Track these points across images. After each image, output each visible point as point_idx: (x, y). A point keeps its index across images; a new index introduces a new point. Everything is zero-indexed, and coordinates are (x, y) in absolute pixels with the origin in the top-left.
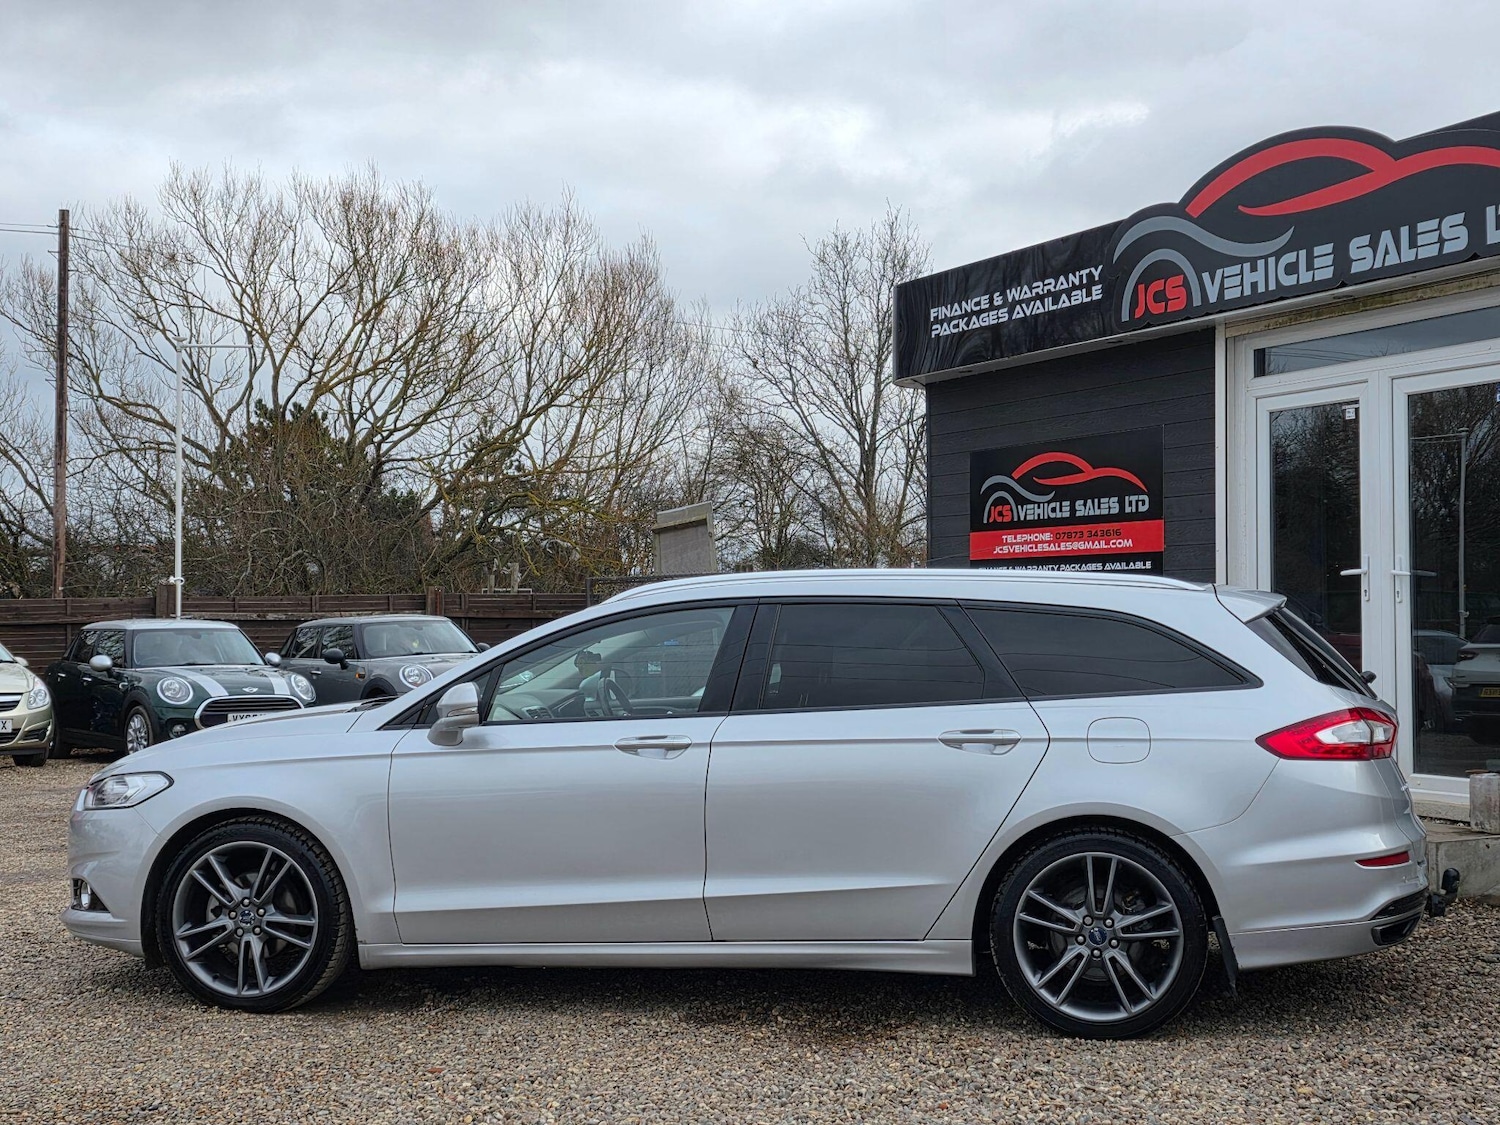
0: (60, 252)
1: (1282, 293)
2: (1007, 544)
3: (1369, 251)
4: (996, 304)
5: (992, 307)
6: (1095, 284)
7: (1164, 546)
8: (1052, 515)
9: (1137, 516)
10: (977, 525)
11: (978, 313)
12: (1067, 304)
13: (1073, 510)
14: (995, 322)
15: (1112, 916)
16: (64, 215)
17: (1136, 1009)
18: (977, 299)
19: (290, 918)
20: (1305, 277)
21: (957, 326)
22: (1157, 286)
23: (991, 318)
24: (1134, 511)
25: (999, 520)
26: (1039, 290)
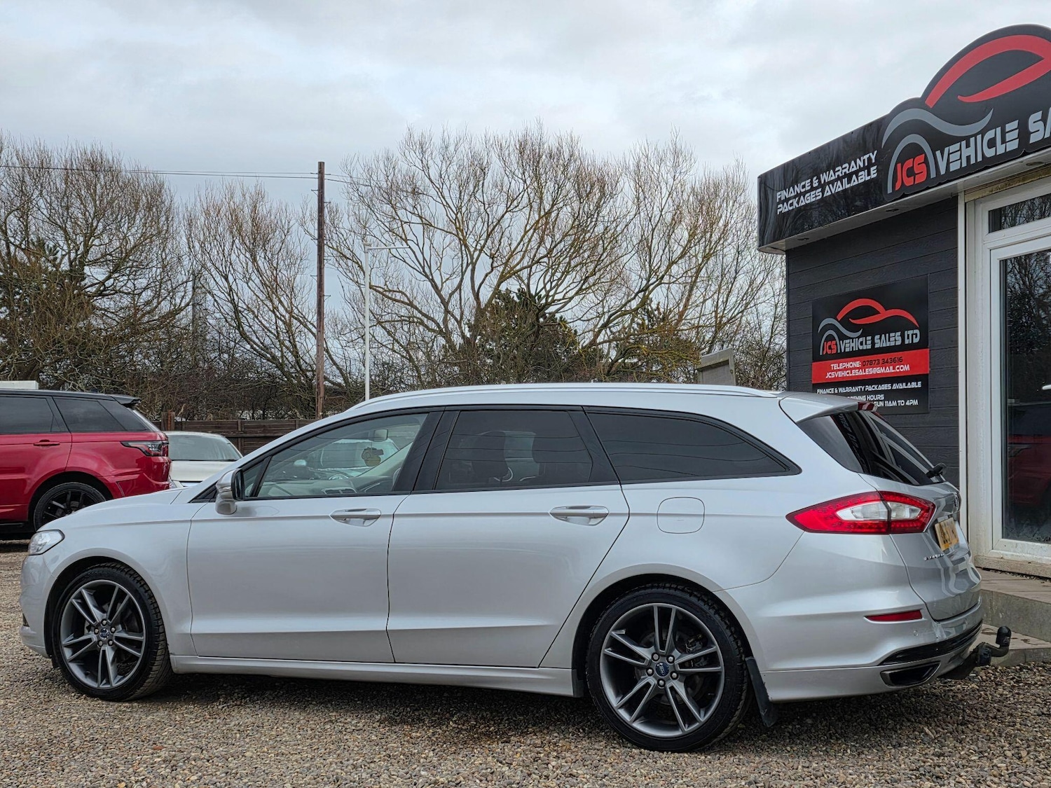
0: (319, 190)
1: (987, 163)
2: (834, 371)
3: (1041, 123)
4: (814, 185)
5: (813, 189)
6: (873, 165)
7: (929, 369)
8: (861, 348)
9: (912, 347)
10: (817, 358)
11: (804, 194)
12: (856, 183)
13: (873, 343)
14: (814, 199)
15: (673, 654)
16: (321, 165)
17: (687, 729)
18: (803, 183)
19: (129, 635)
20: (1001, 149)
21: (791, 205)
22: (909, 163)
23: (812, 196)
24: (910, 342)
25: (829, 352)
26: (839, 173)
